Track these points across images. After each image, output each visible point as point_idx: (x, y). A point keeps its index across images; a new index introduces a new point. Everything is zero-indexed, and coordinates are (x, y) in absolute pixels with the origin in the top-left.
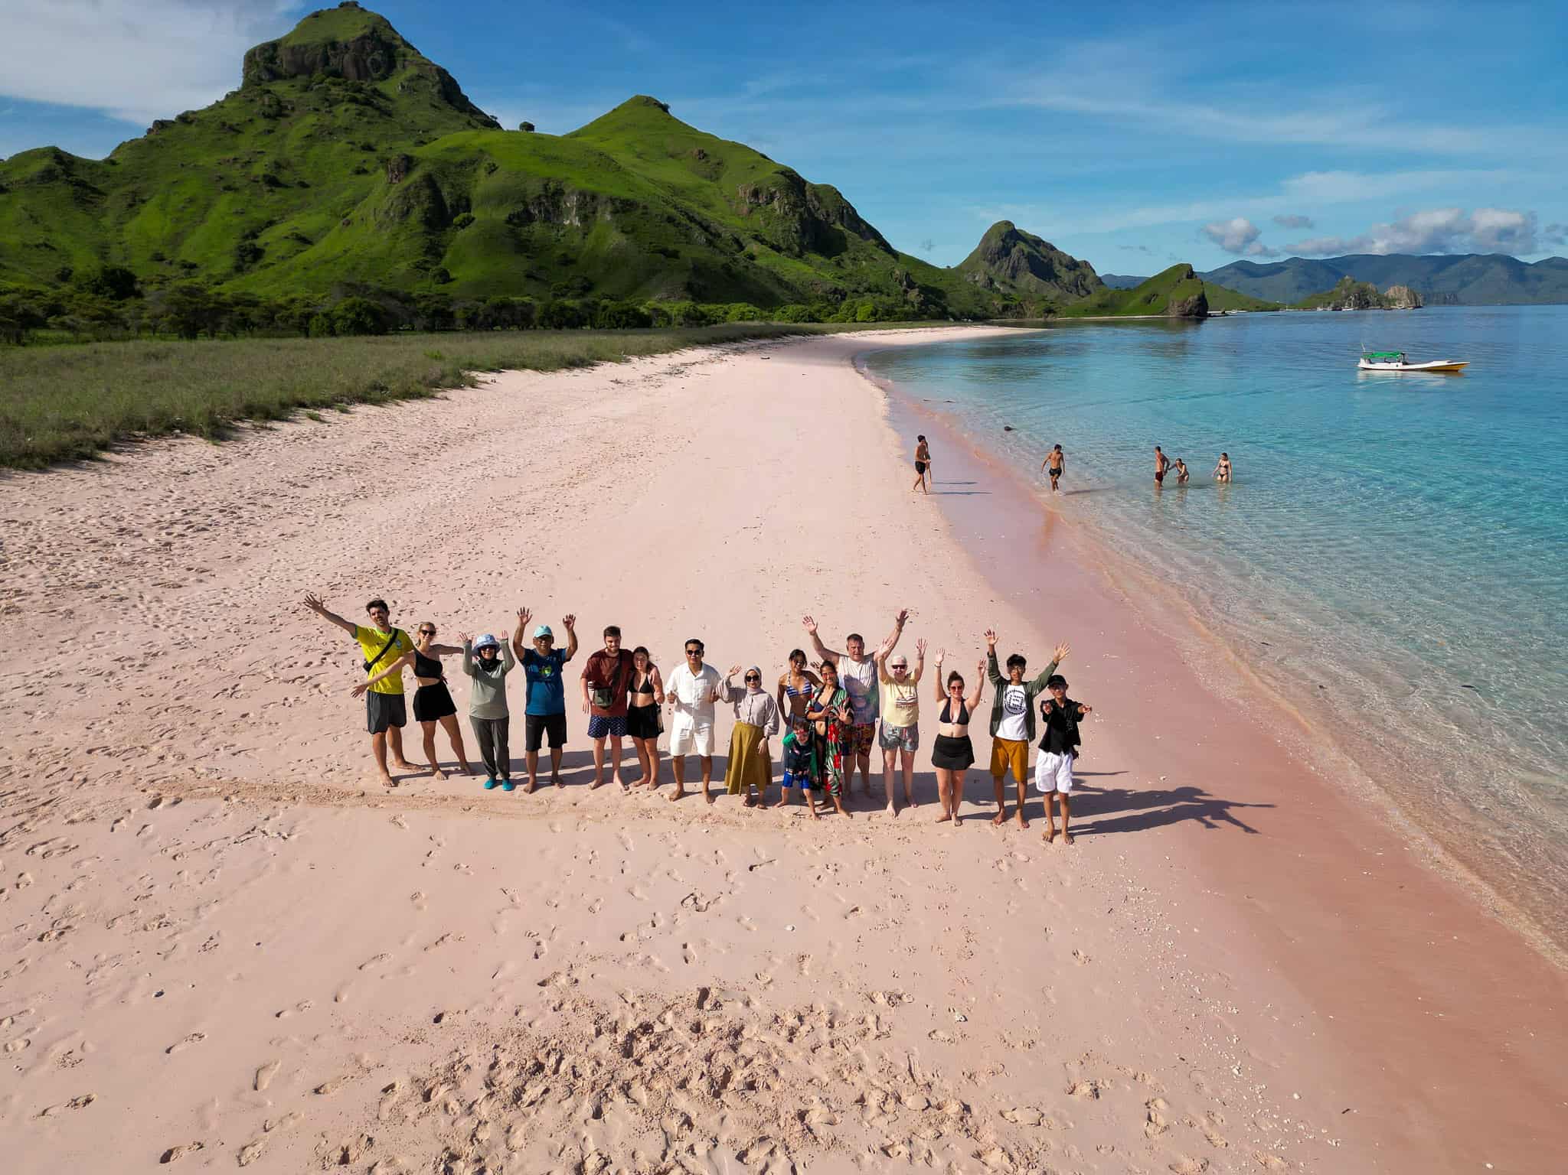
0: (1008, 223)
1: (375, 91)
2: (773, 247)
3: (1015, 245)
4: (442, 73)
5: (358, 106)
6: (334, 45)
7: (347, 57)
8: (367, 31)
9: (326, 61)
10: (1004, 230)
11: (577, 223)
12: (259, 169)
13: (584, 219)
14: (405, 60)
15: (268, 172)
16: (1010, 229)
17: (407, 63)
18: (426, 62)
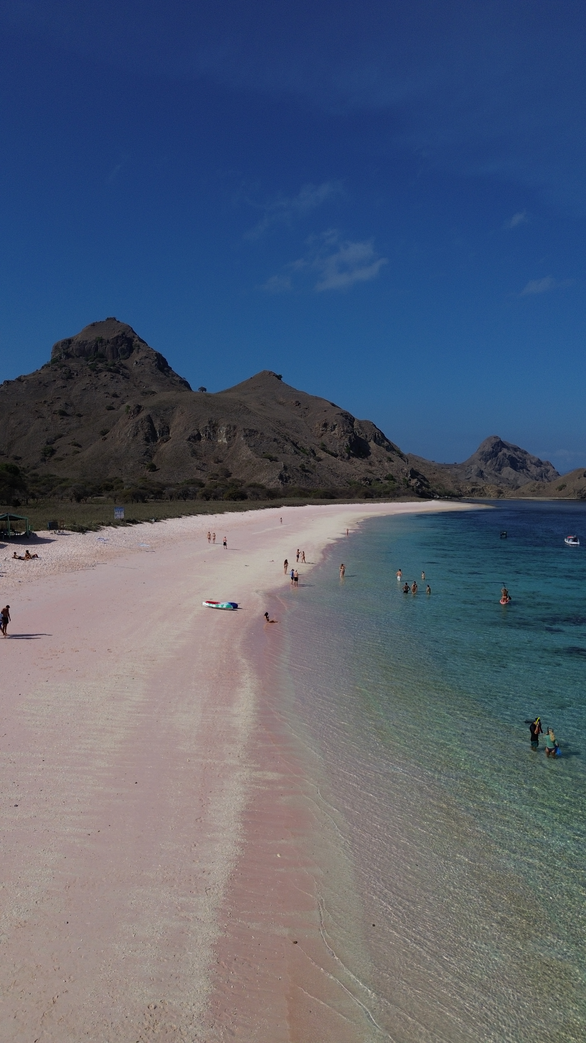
0: (496, 437)
1: (122, 365)
2: (332, 454)
3: (501, 451)
4: (159, 356)
5: (112, 373)
6: (101, 340)
7: (108, 346)
8: (120, 333)
9: (96, 348)
10: (494, 441)
11: (225, 441)
12: (58, 407)
13: (229, 439)
14: (139, 349)
15: (61, 409)
16: (498, 440)
17: (140, 350)
18: (150, 349)
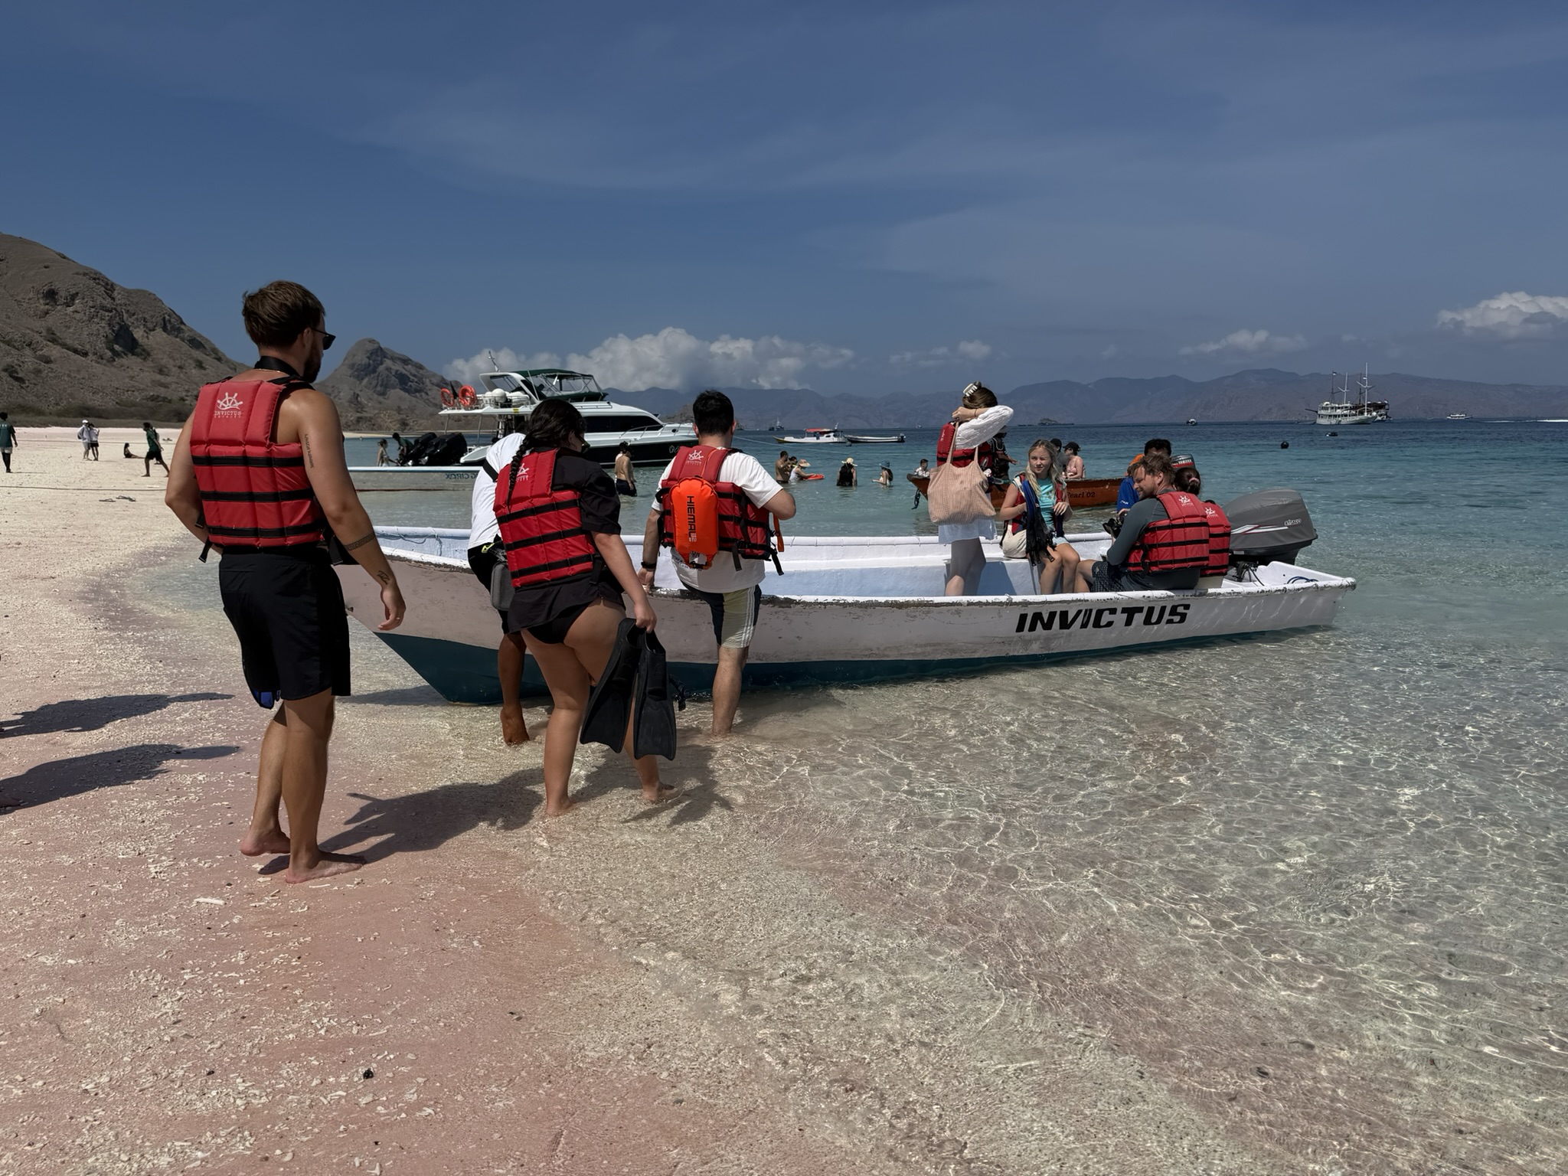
0: (372, 341)
2: (76, 351)
3: (382, 363)
10: (370, 347)
16: (376, 346)
